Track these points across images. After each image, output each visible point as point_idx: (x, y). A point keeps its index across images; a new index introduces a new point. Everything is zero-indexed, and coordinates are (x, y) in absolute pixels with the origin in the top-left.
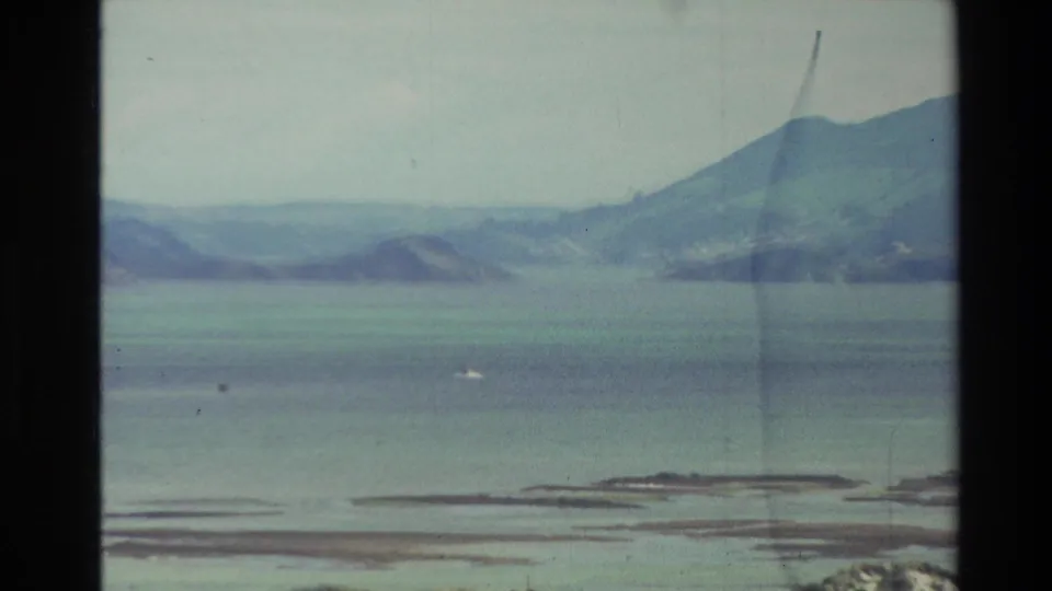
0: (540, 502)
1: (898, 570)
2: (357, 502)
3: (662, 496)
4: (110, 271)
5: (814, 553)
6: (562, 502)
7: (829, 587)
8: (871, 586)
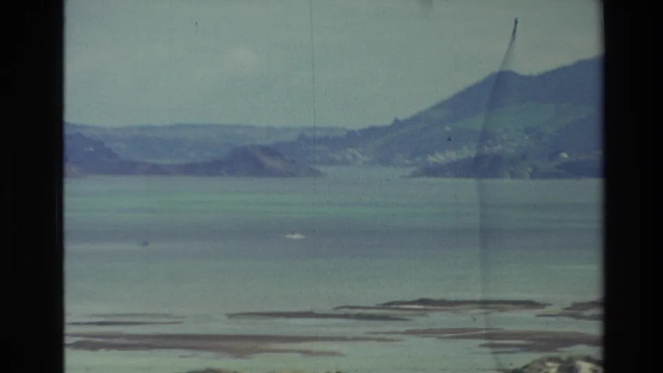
0: (346, 316)
1: (571, 360)
2: (231, 316)
3: (423, 313)
4: (70, 169)
5: (518, 349)
6: (359, 317)
7: (526, 370)
8: (553, 371)
